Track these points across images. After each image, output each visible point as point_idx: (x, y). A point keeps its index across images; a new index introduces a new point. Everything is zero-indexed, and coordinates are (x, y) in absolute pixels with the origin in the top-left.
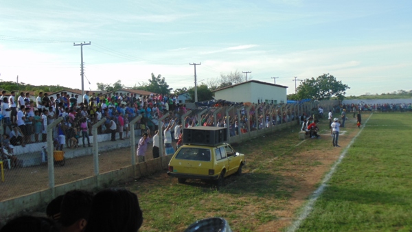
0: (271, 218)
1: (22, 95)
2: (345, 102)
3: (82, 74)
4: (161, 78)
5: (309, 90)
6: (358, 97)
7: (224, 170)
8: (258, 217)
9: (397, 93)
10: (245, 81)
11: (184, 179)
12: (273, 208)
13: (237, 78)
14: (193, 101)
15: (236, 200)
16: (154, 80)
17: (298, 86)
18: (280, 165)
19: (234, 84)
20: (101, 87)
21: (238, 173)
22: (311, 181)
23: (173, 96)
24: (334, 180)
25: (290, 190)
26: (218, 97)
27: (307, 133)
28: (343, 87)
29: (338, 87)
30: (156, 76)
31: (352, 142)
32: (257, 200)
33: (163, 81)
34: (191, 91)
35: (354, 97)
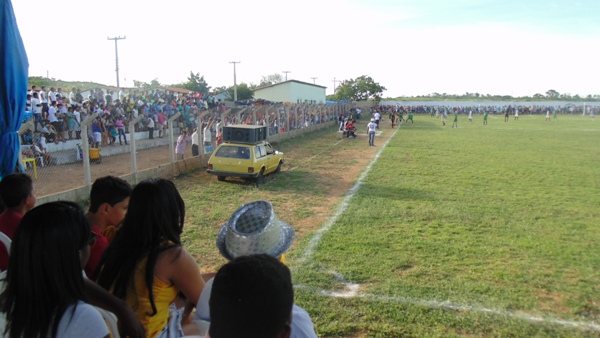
0: (309, 214)
1: (52, 90)
2: (382, 103)
3: (117, 70)
4: (200, 76)
5: (349, 91)
6: (394, 99)
7: (264, 168)
8: (296, 213)
9: (432, 95)
10: (284, 80)
11: (223, 177)
12: (311, 205)
13: (277, 77)
14: (232, 100)
15: (275, 197)
16: (193, 78)
17: (337, 86)
18: (319, 163)
19: (273, 83)
20: (137, 83)
21: (277, 171)
22: (348, 179)
23: (212, 94)
24: (370, 177)
25: (328, 187)
26: (257, 96)
27: (344, 133)
28: (380, 89)
29: (376, 88)
30: (195, 74)
31: (387, 142)
32: (296, 197)
33: (202, 79)
34: (231, 90)
35: (391, 99)
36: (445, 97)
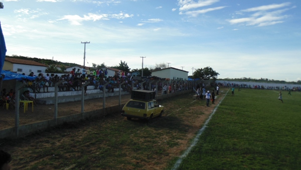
0: (176, 144)
3: (84, 58)
4: (125, 63)
5: (199, 74)
6: (223, 80)
7: (152, 114)
8: (168, 143)
9: (243, 78)
10: (167, 67)
11: (130, 118)
12: (177, 138)
13: (164, 66)
14: (140, 76)
15: (157, 132)
16: (122, 64)
17: (194, 72)
18: (182, 113)
19: (162, 68)
20: (94, 65)
21: (160, 116)
22: (197, 124)
23: (130, 72)
24: (210, 124)
25: (187, 128)
26: (153, 74)
28: (216, 74)
30: (123, 62)
31: (220, 103)
32: (169, 133)
33: (126, 65)
34: (140, 71)
35: (221, 80)
36: (250, 80)
